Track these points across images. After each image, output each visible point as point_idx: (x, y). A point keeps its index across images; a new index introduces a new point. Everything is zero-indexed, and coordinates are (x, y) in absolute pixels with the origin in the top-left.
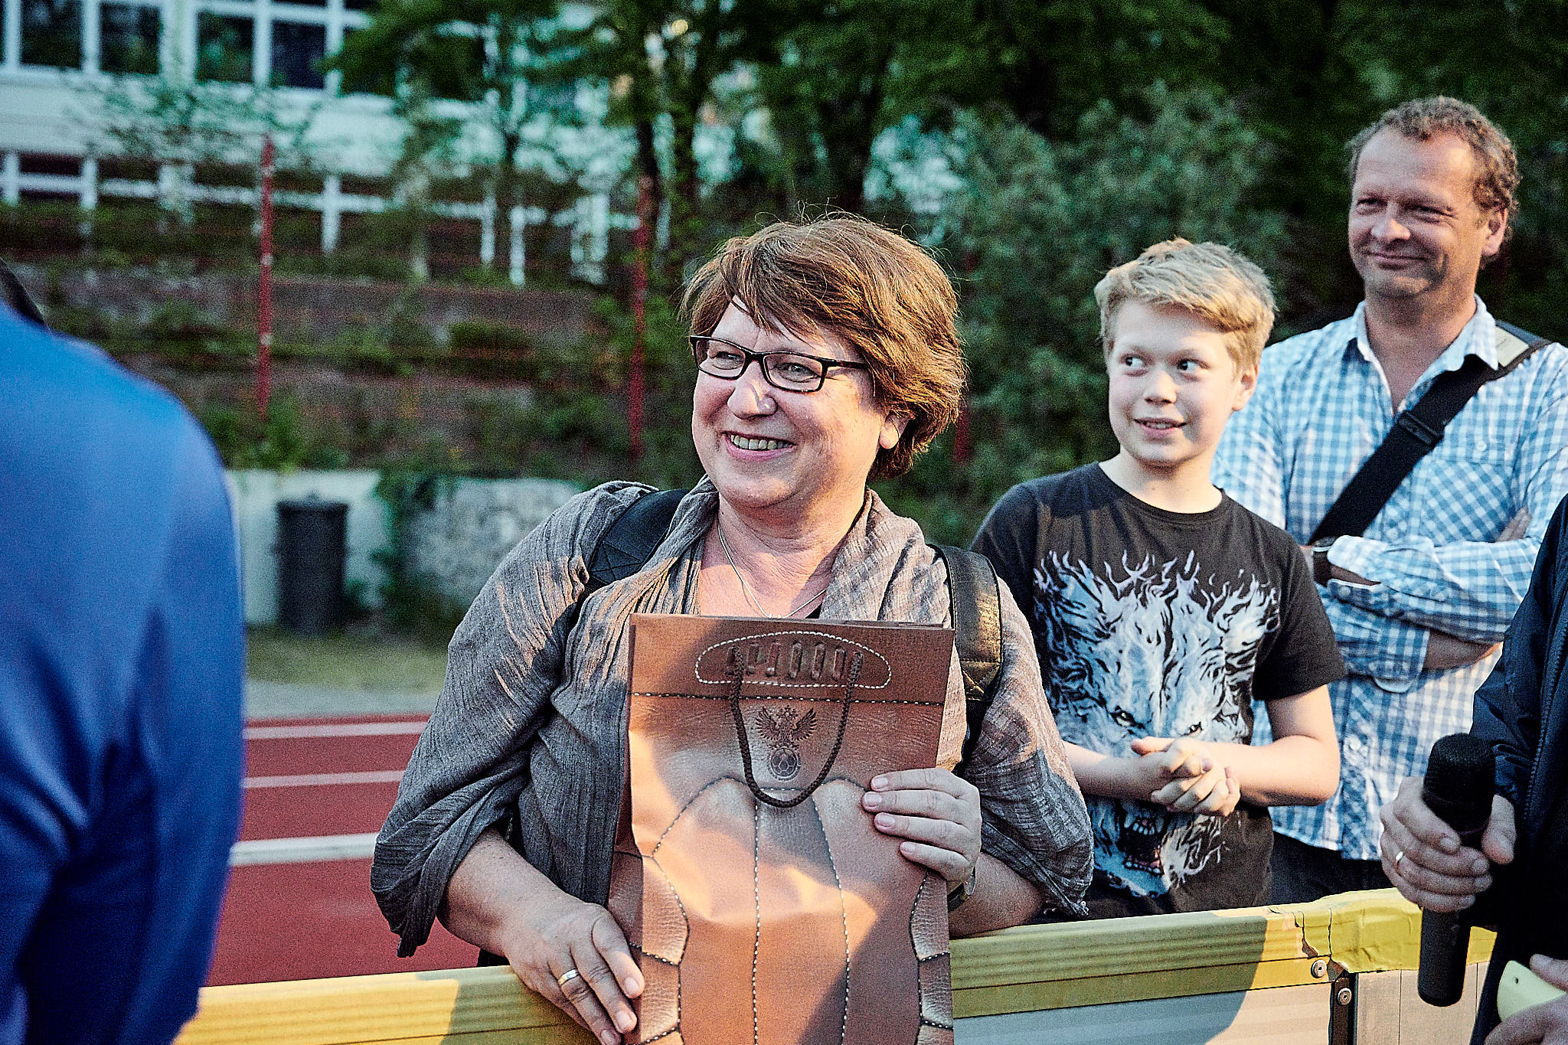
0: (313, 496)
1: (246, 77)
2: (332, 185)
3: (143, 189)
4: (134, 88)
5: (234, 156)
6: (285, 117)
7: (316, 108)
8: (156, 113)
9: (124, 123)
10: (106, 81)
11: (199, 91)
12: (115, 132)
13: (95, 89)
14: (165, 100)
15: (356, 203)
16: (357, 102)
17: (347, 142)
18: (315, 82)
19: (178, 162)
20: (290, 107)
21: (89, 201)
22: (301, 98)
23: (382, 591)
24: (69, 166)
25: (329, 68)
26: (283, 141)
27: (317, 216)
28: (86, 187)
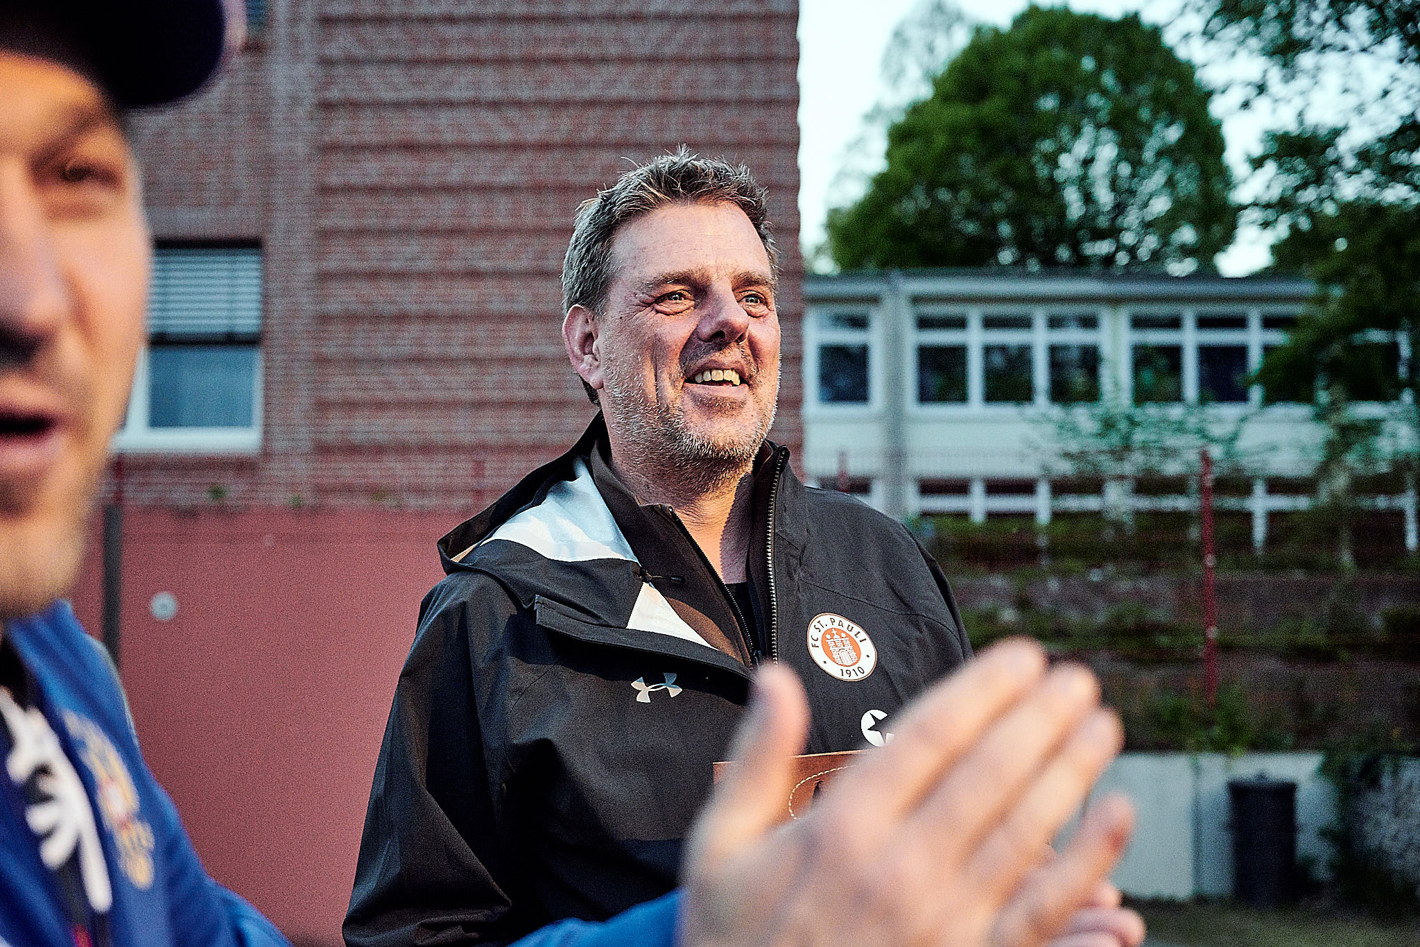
0: (1261, 776)
1: (1177, 397)
2: (1259, 489)
3: (1091, 503)
4: (1082, 416)
5: (1172, 468)
6: (1216, 430)
7: (1244, 420)
8: (1100, 436)
9: (1074, 447)
10: (1056, 412)
11: (1139, 414)
12: (1067, 455)
13: (1049, 420)
14: (1108, 424)
15: (1282, 503)
16: (1280, 411)
17: (1273, 448)
18: (1241, 397)
19: (1122, 478)
20: (1219, 420)
21: (1044, 517)
22: (1230, 412)
23: (1331, 866)
24: (1025, 487)
25: (1252, 383)
26: (1216, 452)
27: (1247, 517)
28: (1041, 505)
